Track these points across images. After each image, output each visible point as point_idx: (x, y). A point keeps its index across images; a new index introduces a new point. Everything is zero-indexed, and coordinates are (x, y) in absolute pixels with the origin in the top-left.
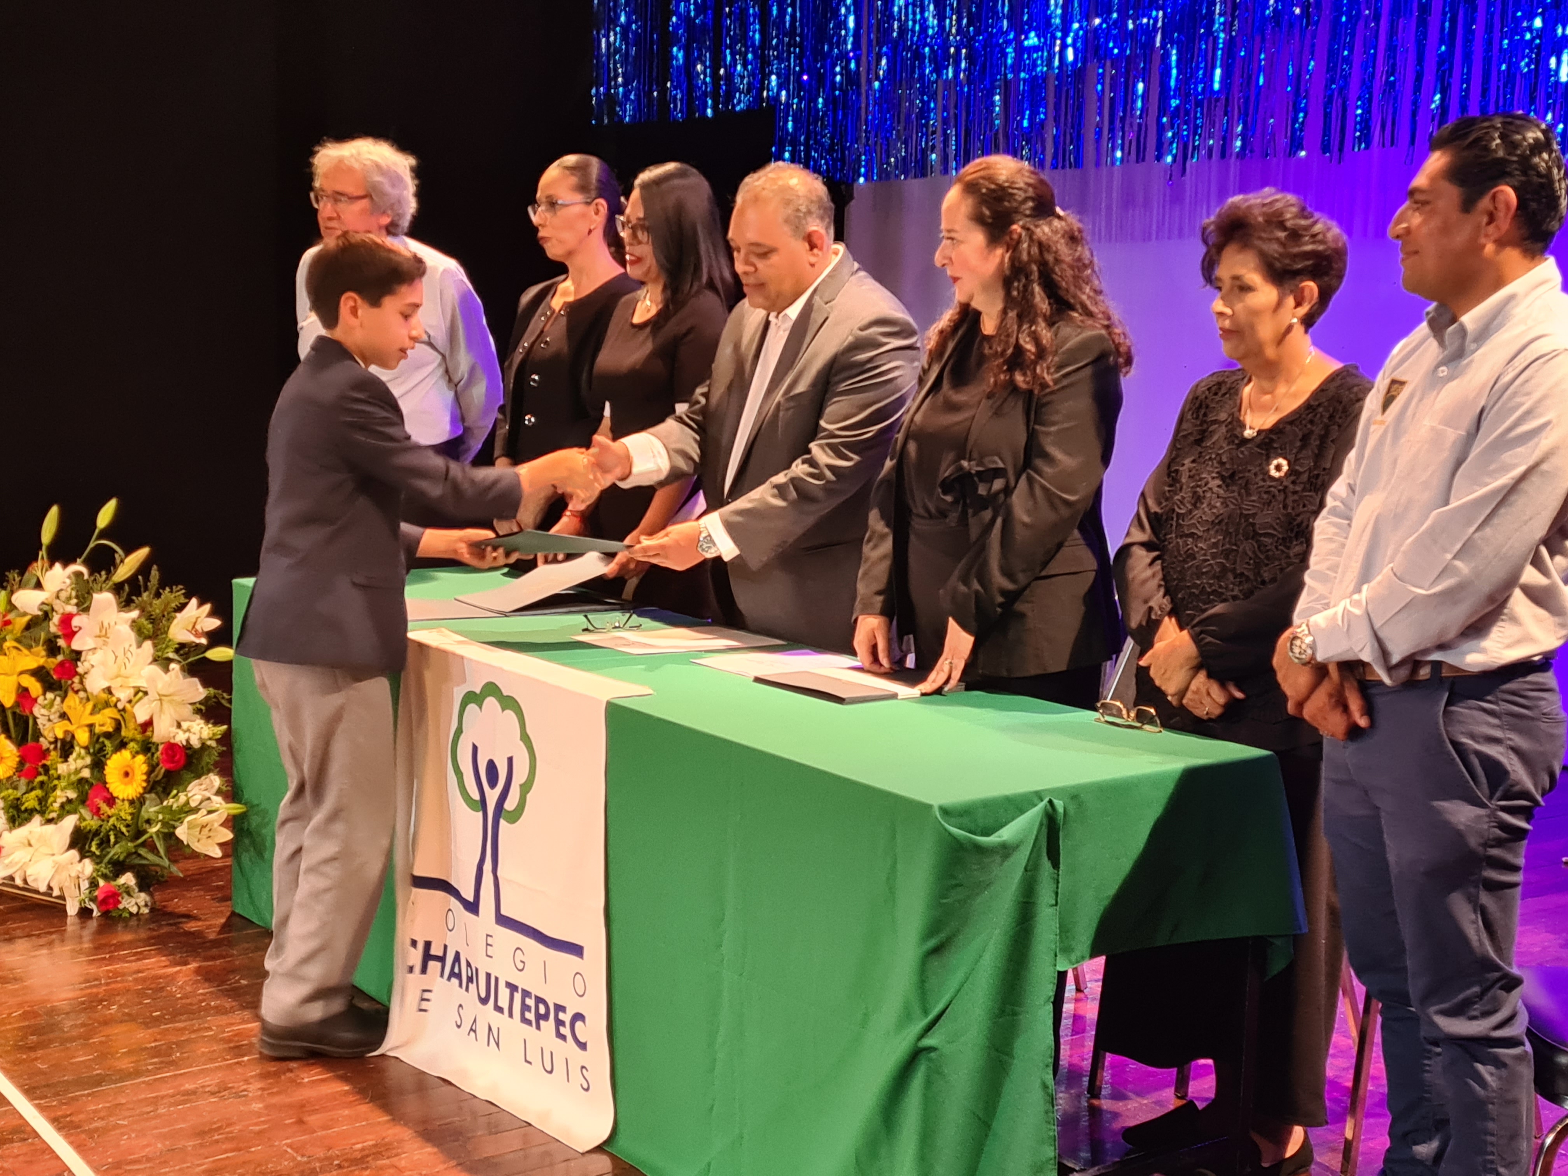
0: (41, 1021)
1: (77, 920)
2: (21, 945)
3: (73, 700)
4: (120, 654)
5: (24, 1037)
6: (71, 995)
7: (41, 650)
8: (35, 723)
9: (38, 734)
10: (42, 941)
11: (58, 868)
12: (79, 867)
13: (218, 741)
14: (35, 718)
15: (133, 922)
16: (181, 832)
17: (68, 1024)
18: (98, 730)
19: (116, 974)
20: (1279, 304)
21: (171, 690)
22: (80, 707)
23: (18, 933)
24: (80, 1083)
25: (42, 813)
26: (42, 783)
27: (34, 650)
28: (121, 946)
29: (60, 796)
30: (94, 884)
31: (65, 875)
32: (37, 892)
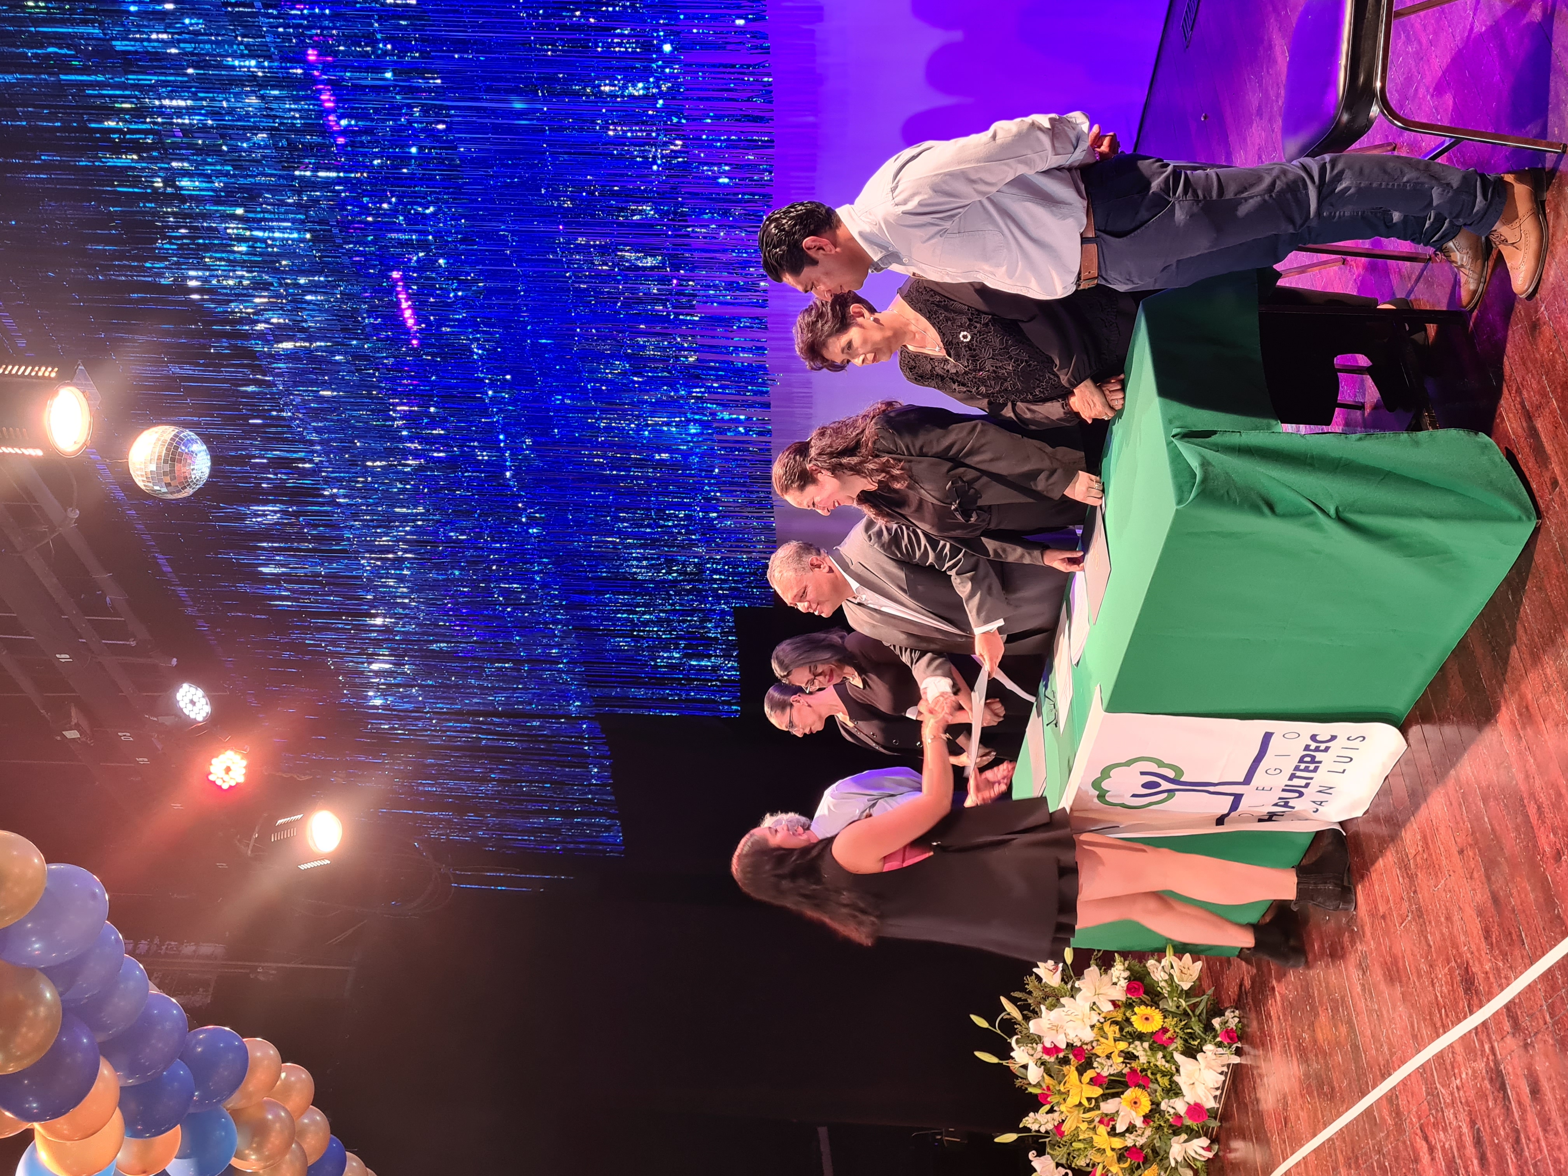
0: (1314, 1083)
1: (1244, 1057)
2: (1261, 1094)
3: (1098, 1050)
4: (1069, 1018)
5: (1326, 1095)
6: (1295, 1063)
7: (1066, 1069)
8: (1113, 1075)
9: (1120, 1074)
10: (1258, 1081)
11: (1209, 1067)
12: (1209, 1054)
13: (1125, 960)
14: (1110, 1075)
15: (1245, 1021)
16: (1186, 986)
17: (1315, 1065)
18: (1118, 1035)
19: (1281, 1033)
20: (861, 326)
21: (1092, 988)
22: (1103, 1046)
23: (1253, 1097)
24: (1357, 1059)
25: (1172, 1075)
26: (1152, 1074)
27: (1066, 1072)
28: (1262, 1030)
29: (1161, 1063)
30: (1219, 1045)
31: (1213, 1063)
32: (1224, 1082)
